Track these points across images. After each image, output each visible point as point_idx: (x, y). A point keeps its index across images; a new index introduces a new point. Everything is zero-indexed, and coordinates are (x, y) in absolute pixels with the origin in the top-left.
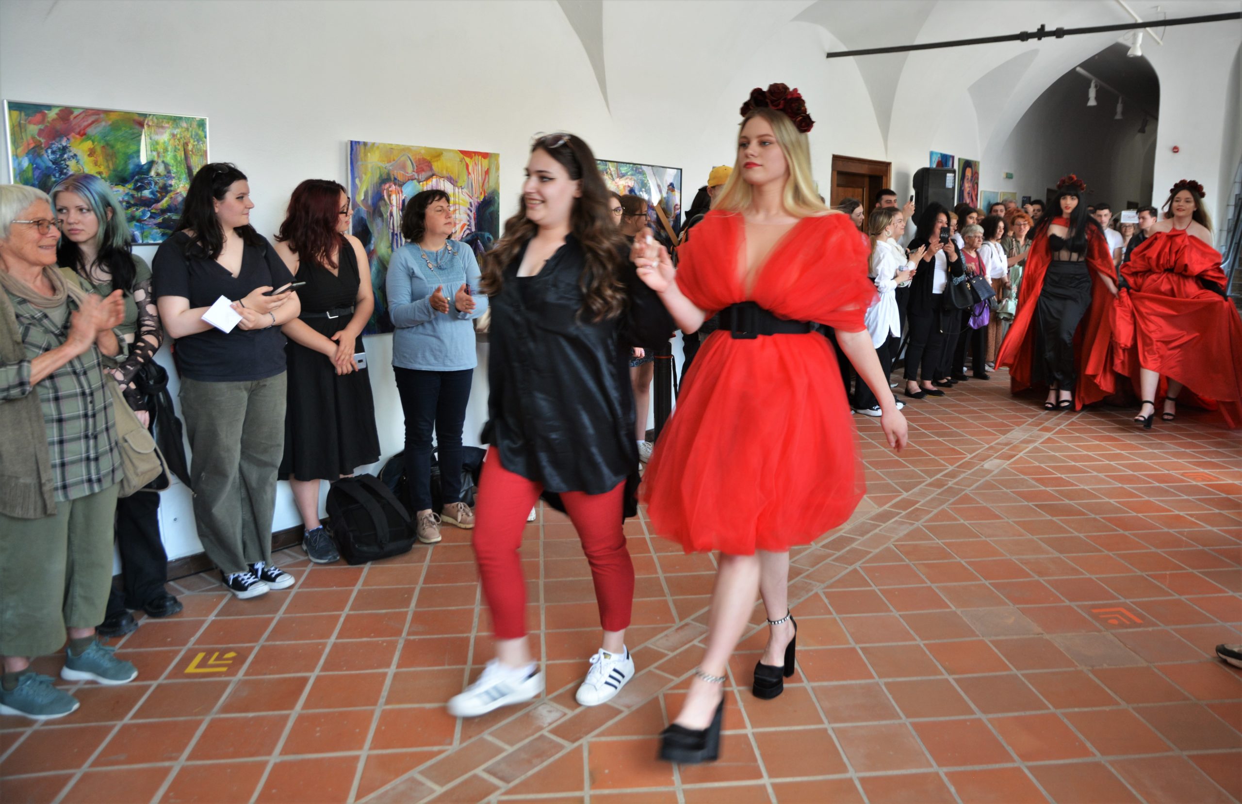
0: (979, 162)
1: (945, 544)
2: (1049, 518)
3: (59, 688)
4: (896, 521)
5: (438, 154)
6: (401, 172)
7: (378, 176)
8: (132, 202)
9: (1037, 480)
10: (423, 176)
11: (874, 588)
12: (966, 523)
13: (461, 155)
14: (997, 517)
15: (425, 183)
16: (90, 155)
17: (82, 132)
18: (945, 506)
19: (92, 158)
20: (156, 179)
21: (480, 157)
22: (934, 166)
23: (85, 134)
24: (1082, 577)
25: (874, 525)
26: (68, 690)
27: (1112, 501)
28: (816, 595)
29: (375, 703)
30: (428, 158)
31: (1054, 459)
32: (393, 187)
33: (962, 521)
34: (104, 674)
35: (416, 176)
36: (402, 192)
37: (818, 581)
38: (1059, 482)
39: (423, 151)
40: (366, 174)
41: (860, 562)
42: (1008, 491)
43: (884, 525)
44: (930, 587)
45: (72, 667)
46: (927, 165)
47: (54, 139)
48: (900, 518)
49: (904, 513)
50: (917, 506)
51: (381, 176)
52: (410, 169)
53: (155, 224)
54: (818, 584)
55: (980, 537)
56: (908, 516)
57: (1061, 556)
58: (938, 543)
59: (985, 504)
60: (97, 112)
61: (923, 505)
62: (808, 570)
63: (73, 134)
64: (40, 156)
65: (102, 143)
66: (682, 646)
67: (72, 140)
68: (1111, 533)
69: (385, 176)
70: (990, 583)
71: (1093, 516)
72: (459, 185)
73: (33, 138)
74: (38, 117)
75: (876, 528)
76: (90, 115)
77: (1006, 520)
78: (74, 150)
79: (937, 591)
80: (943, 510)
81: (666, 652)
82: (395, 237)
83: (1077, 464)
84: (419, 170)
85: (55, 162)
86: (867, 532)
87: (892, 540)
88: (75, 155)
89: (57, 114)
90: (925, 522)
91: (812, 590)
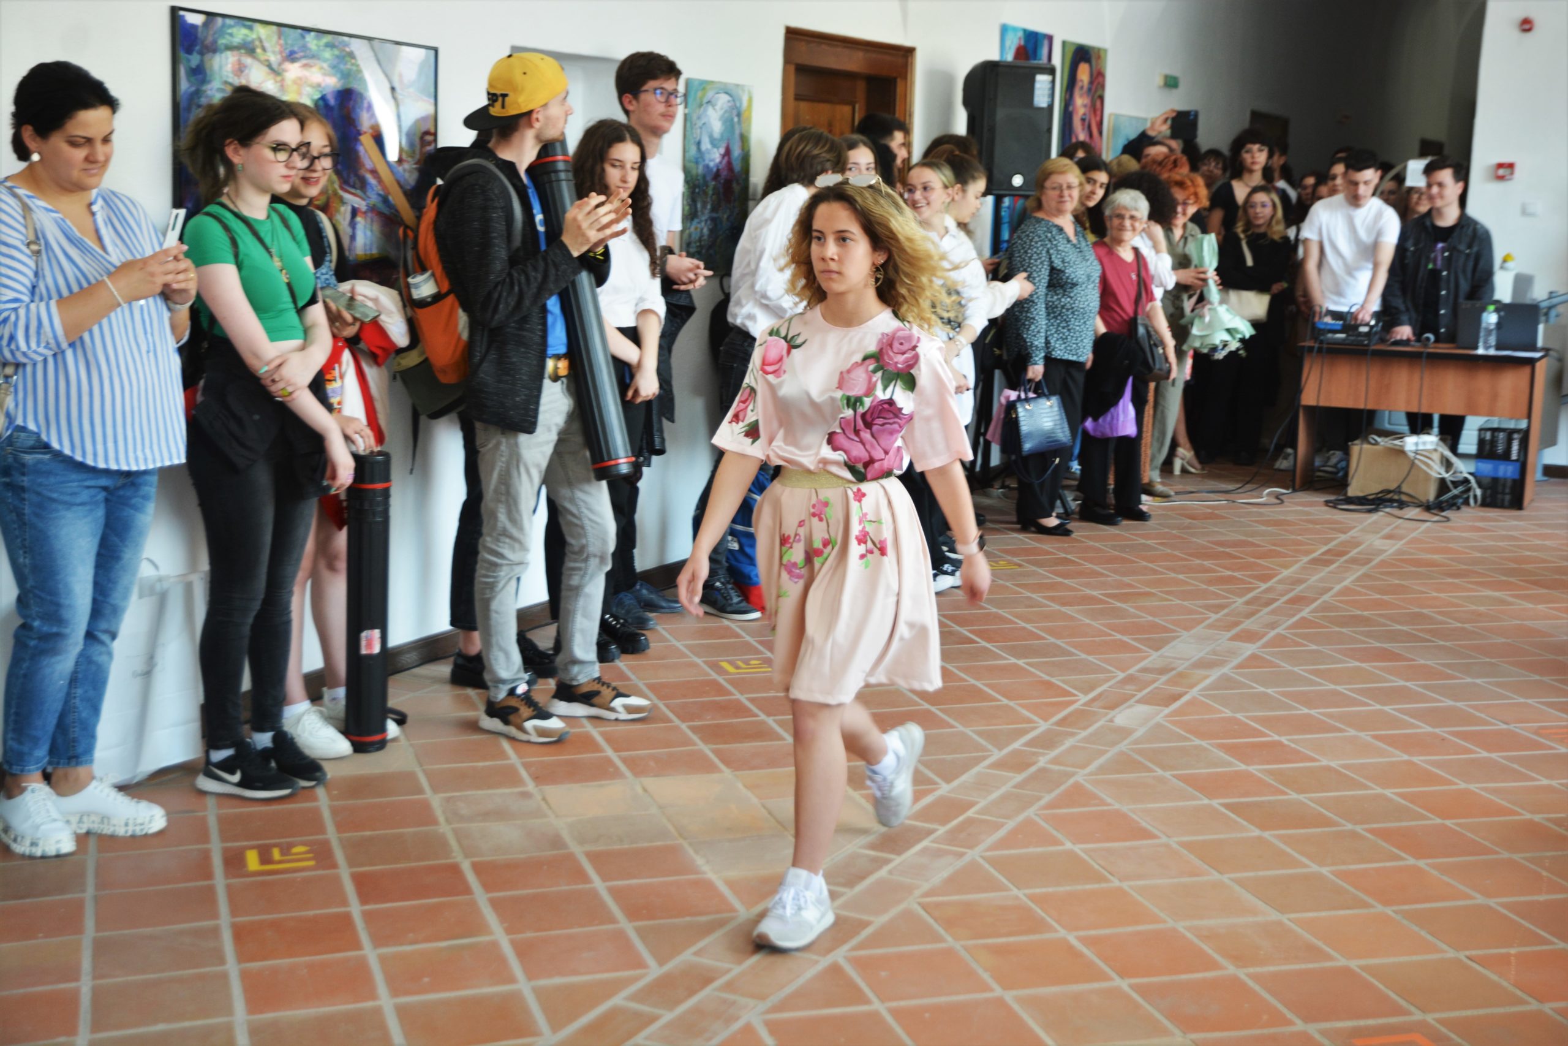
0: (1105, 51)
1: (1032, 898)
2: (1256, 832)
4: (924, 851)
9: (1229, 749)
11: (877, 1005)
12: (1078, 848)
14: (1146, 834)
18: (1030, 812)
22: (1009, 57)
24: (1328, 964)
25: (874, 860)
27: (1388, 792)
28: (748, 1029)
31: (1263, 700)
33: (1069, 845)
37: (753, 996)
38: (1274, 752)
41: (846, 947)
42: (1167, 774)
43: (897, 860)
44: (1000, 1002)
46: (993, 54)
48: (933, 841)
49: (942, 830)
50: (970, 813)
54: (751, 1002)
55: (1107, 880)
56: (952, 838)
57: (1284, 919)
58: (1017, 898)
59: (1117, 806)
61: (984, 811)
62: (729, 971)
68: (1388, 864)
70: (1131, 986)
71: (1349, 826)
75: (880, 867)
77: (1164, 839)
79: (1016, 1007)
80: (1029, 822)
83: (1313, 712)
86: (862, 878)
87: (917, 893)
90: (989, 849)
91: (737, 1019)
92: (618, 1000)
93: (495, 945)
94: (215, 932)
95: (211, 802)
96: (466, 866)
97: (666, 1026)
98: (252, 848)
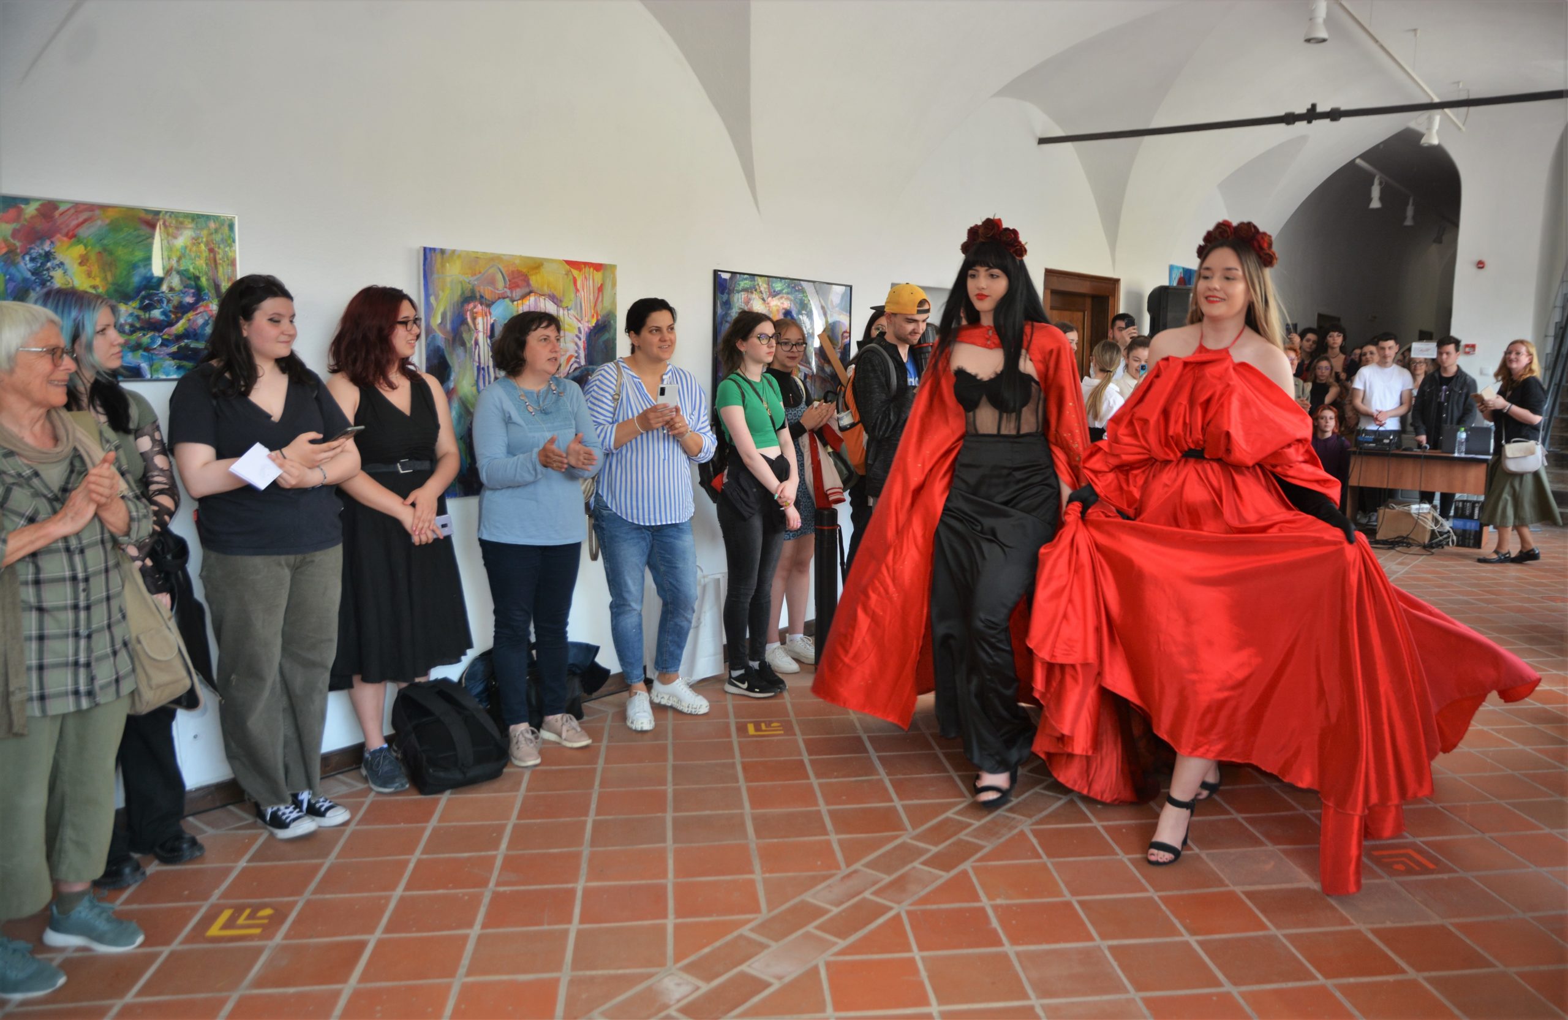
3: (40, 956)
5: (537, 265)
6: (490, 288)
7: (459, 293)
8: (138, 325)
10: (518, 293)
11: (1095, 824)
13: (568, 267)
15: (520, 302)
16: (81, 264)
17: (71, 234)
19: (85, 268)
20: (169, 295)
21: (592, 269)
22: (1175, 284)
23: (74, 236)
26: (51, 960)
28: (1022, 833)
29: (452, 974)
30: (525, 270)
32: (479, 308)
34: (100, 939)
35: (509, 294)
36: (490, 314)
37: (1024, 815)
39: (517, 262)
40: (443, 291)
45: (57, 929)
46: (1164, 282)
47: (33, 241)
51: (463, 293)
52: (500, 284)
53: (168, 354)
54: (1024, 819)
60: (92, 207)
63: (59, 236)
64: (14, 264)
65: (98, 248)
66: (849, 900)
67: (58, 244)
69: (468, 294)
70: (1243, 818)
72: (564, 305)
73: (5, 240)
74: (12, 213)
76: (81, 212)
78: (61, 256)
81: (828, 907)
82: (482, 372)
84: (513, 286)
85: (35, 272)
88: (62, 264)
89: (37, 210)
91: (1016, 828)
92: (950, 814)
93: (881, 781)
94: (733, 765)
95: (729, 697)
96: (865, 738)
97: (975, 830)
98: (751, 722)
